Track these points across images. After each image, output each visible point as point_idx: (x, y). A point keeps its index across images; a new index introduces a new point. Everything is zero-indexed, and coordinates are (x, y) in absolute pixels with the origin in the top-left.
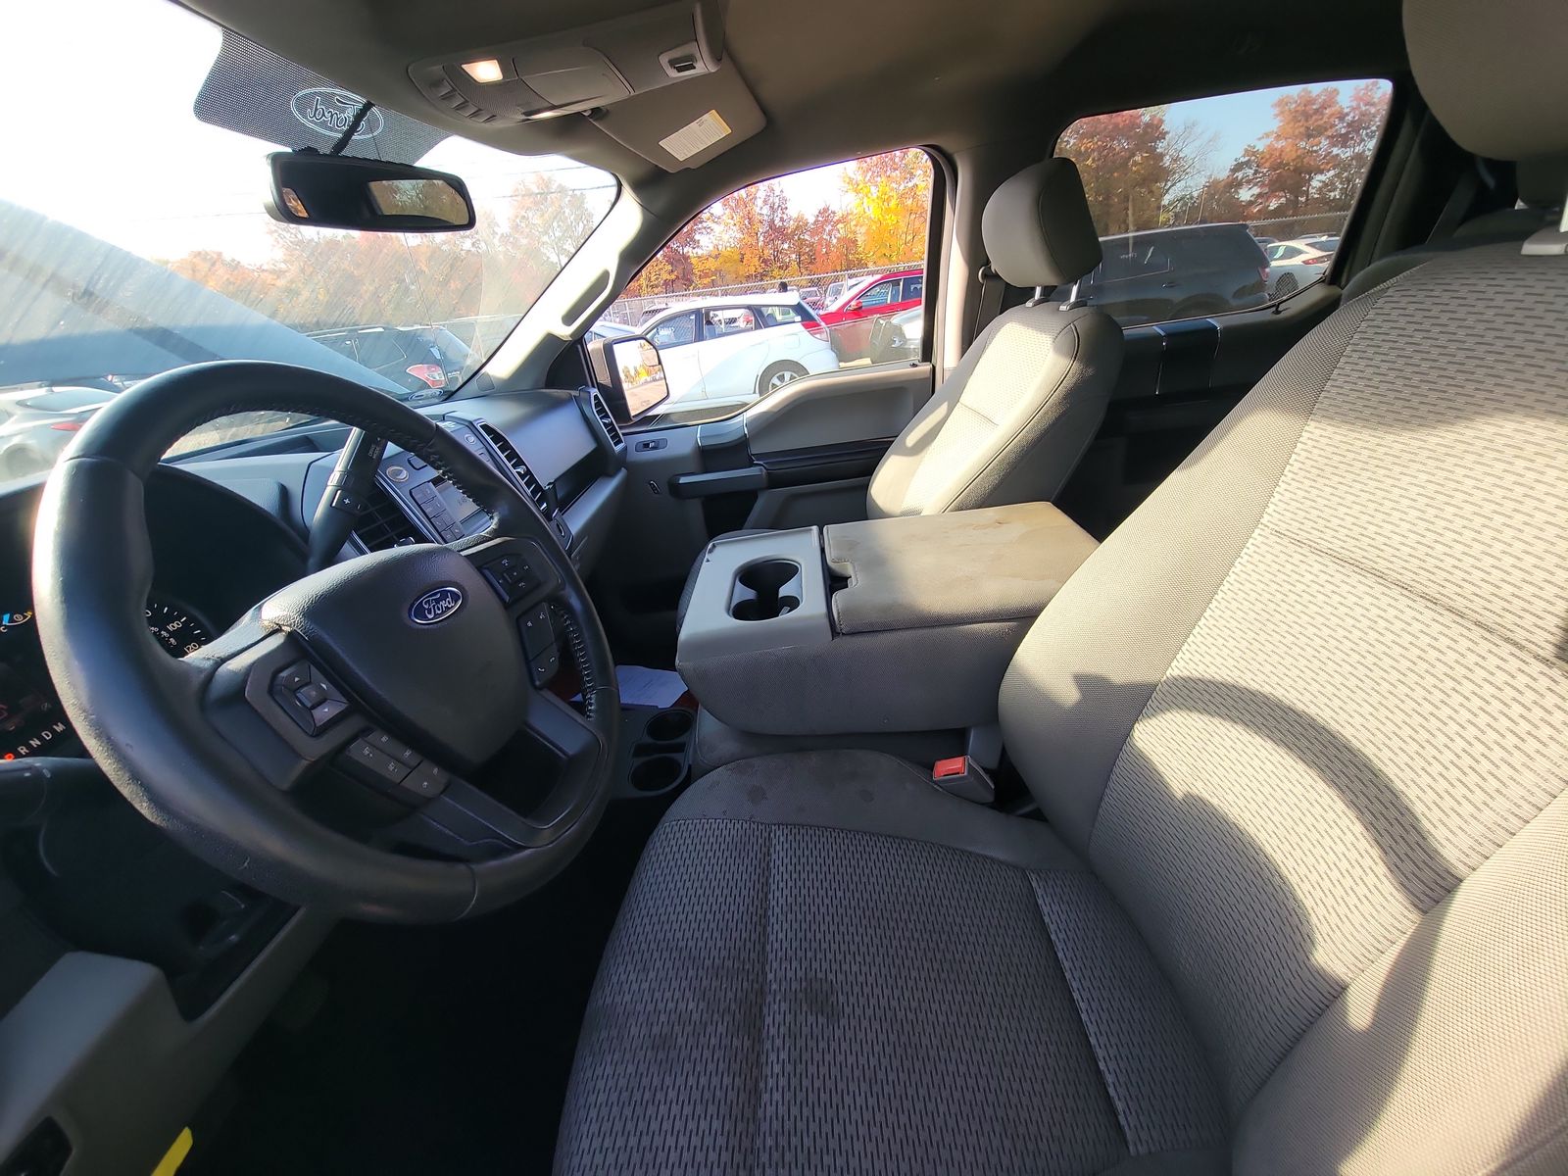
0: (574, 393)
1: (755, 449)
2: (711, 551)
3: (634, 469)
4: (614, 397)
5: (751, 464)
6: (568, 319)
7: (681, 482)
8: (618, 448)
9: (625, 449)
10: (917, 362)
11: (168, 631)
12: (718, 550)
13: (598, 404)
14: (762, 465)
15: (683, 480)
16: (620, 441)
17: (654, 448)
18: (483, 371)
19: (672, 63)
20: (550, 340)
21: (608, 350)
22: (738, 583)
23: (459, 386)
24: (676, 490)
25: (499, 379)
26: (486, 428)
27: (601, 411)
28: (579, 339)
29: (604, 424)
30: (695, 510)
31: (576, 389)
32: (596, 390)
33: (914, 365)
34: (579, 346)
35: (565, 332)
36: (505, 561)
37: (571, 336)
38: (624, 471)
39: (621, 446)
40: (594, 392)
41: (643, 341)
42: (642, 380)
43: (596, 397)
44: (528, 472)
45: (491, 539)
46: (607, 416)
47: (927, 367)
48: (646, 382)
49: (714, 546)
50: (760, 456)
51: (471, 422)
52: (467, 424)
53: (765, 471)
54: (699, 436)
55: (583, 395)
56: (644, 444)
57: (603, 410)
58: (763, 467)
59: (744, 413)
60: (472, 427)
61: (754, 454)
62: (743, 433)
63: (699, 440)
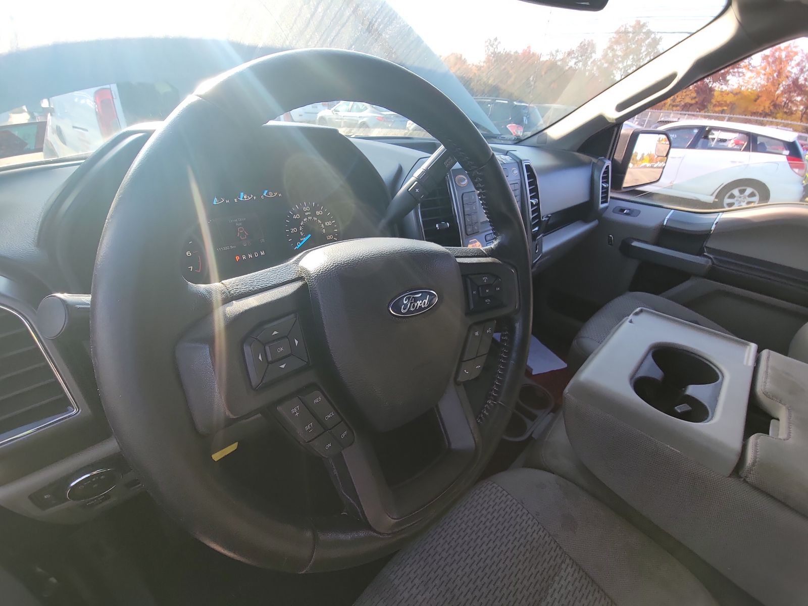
0: (594, 160)
1: (710, 244)
2: (637, 314)
3: (605, 225)
4: (619, 170)
5: (700, 253)
6: (620, 107)
7: (632, 244)
8: (602, 206)
9: (607, 208)
11: (324, 225)
12: (643, 316)
13: (606, 172)
14: (710, 258)
15: (635, 244)
16: (606, 202)
17: (627, 214)
18: (545, 131)
20: (601, 119)
21: (634, 137)
22: (650, 357)
23: (529, 135)
24: (626, 249)
25: (551, 139)
26: (529, 168)
27: (605, 178)
28: (619, 123)
29: (603, 187)
30: (632, 266)
31: (597, 158)
32: (610, 162)
34: (616, 129)
35: (612, 115)
36: (485, 279)
37: (617, 119)
38: (596, 223)
39: (605, 205)
40: (608, 163)
41: (664, 137)
42: (643, 164)
43: (607, 167)
44: (538, 204)
45: (485, 256)
46: (607, 182)
48: (645, 167)
49: (641, 311)
50: (712, 251)
51: (521, 161)
52: (518, 161)
53: (710, 263)
54: (668, 217)
55: (600, 163)
56: (622, 209)
57: (607, 177)
58: (710, 260)
59: (720, 214)
60: (520, 164)
61: (706, 247)
62: (709, 229)
63: (666, 220)
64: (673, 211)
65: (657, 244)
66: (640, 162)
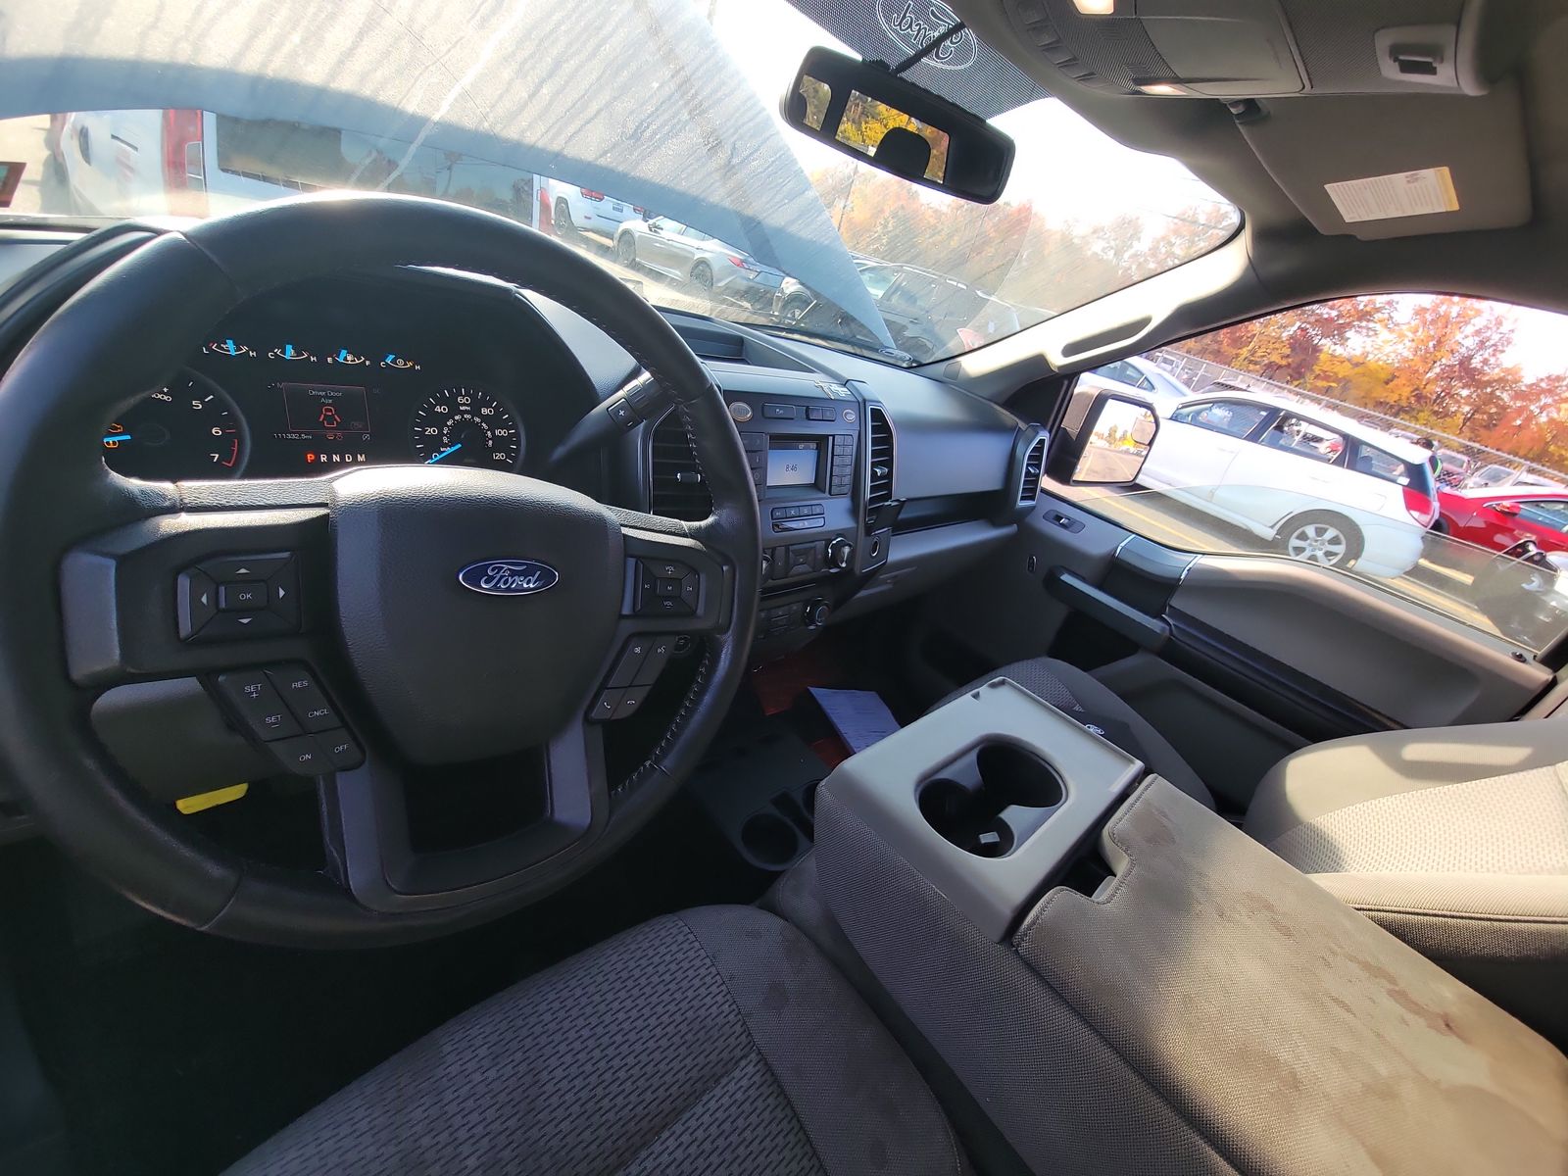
0: (1022, 425)
1: (1176, 602)
2: (993, 686)
3: (1027, 538)
5: (1157, 616)
6: (1070, 349)
7: (1062, 578)
8: (1021, 504)
9: (1033, 508)
10: (1529, 656)
11: (493, 433)
12: (1004, 691)
13: (1039, 449)
14: (1170, 625)
15: (1066, 578)
16: (1032, 498)
17: (1063, 526)
18: (959, 359)
19: (1395, 52)
20: (1039, 361)
21: (1100, 401)
22: (973, 756)
23: (931, 361)
24: (1052, 582)
25: (965, 372)
27: (1036, 457)
28: (1071, 374)
29: (1028, 473)
30: (1058, 613)
31: (1027, 422)
32: (1050, 434)
33: (1520, 658)
34: (1066, 382)
35: (1057, 360)
36: (670, 569)
37: (1060, 368)
38: (1012, 529)
39: (1029, 503)
40: (1046, 435)
43: (1042, 442)
44: (887, 477)
45: (685, 535)
46: (1038, 466)
47: (1543, 675)
49: (1003, 683)
50: (1175, 613)
51: (865, 401)
52: (860, 400)
53: (1167, 633)
54: (1123, 544)
55: (1030, 432)
56: (1057, 516)
57: (1040, 458)
58: (1167, 627)
59: (1200, 556)
60: (862, 405)
61: (1171, 607)
62: (1178, 576)
63: (1119, 548)
64: (1134, 536)
65: (1100, 587)
66: (1120, 443)
